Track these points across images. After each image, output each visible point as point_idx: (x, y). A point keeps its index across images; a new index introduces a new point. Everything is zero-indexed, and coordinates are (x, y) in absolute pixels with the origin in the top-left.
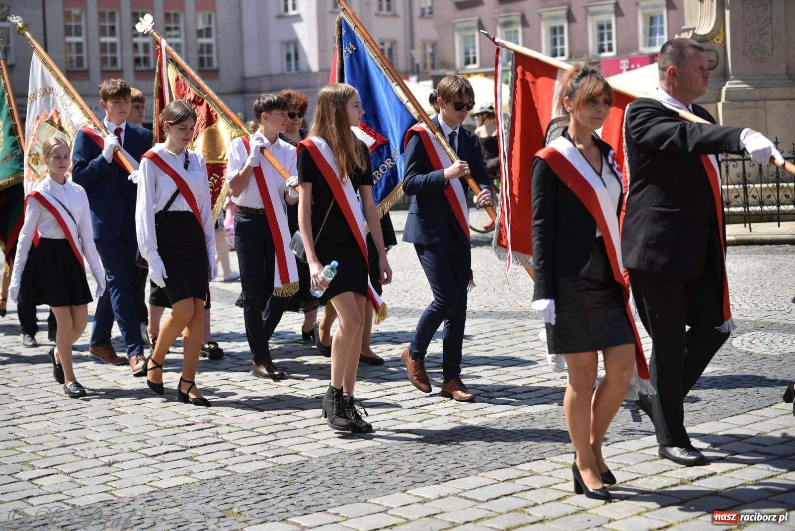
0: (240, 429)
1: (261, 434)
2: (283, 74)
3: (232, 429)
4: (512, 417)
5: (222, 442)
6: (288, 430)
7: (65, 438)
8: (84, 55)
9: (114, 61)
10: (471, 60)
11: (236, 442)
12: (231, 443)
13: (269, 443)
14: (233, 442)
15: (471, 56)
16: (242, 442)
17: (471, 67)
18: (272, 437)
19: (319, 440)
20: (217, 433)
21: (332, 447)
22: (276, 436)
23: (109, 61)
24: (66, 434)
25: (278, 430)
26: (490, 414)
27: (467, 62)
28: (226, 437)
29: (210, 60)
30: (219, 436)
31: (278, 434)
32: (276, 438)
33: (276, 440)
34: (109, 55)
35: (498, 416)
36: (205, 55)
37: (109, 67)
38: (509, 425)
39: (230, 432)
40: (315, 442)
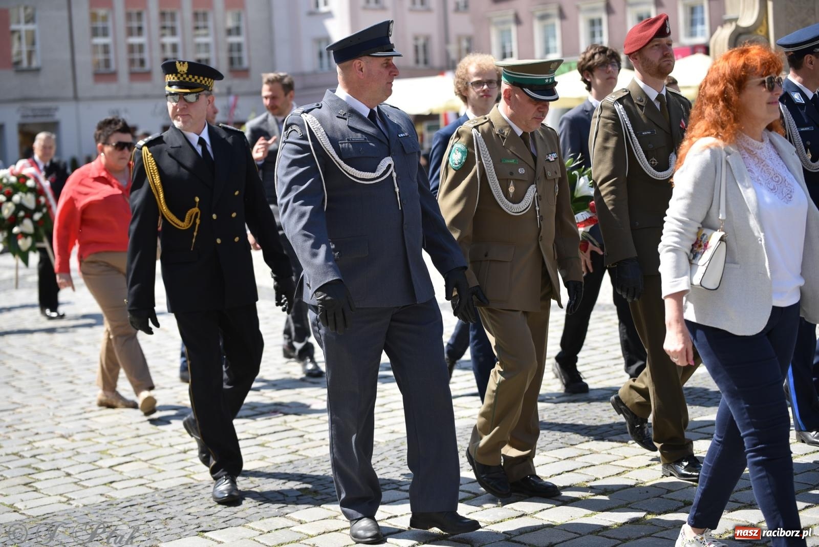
2: (314, 73)
3: (299, 417)
5: (290, 430)
7: (138, 429)
8: (112, 56)
9: (142, 62)
10: (508, 55)
11: (304, 429)
12: (299, 430)
15: (508, 51)
16: (310, 429)
19: (384, 426)
20: (285, 422)
21: (397, 432)
23: (137, 63)
24: (139, 426)
27: (503, 57)
28: (294, 425)
29: (240, 59)
30: (288, 425)
34: (137, 56)
36: (235, 55)
37: (137, 68)
38: (566, 409)
39: (297, 420)
40: (380, 428)
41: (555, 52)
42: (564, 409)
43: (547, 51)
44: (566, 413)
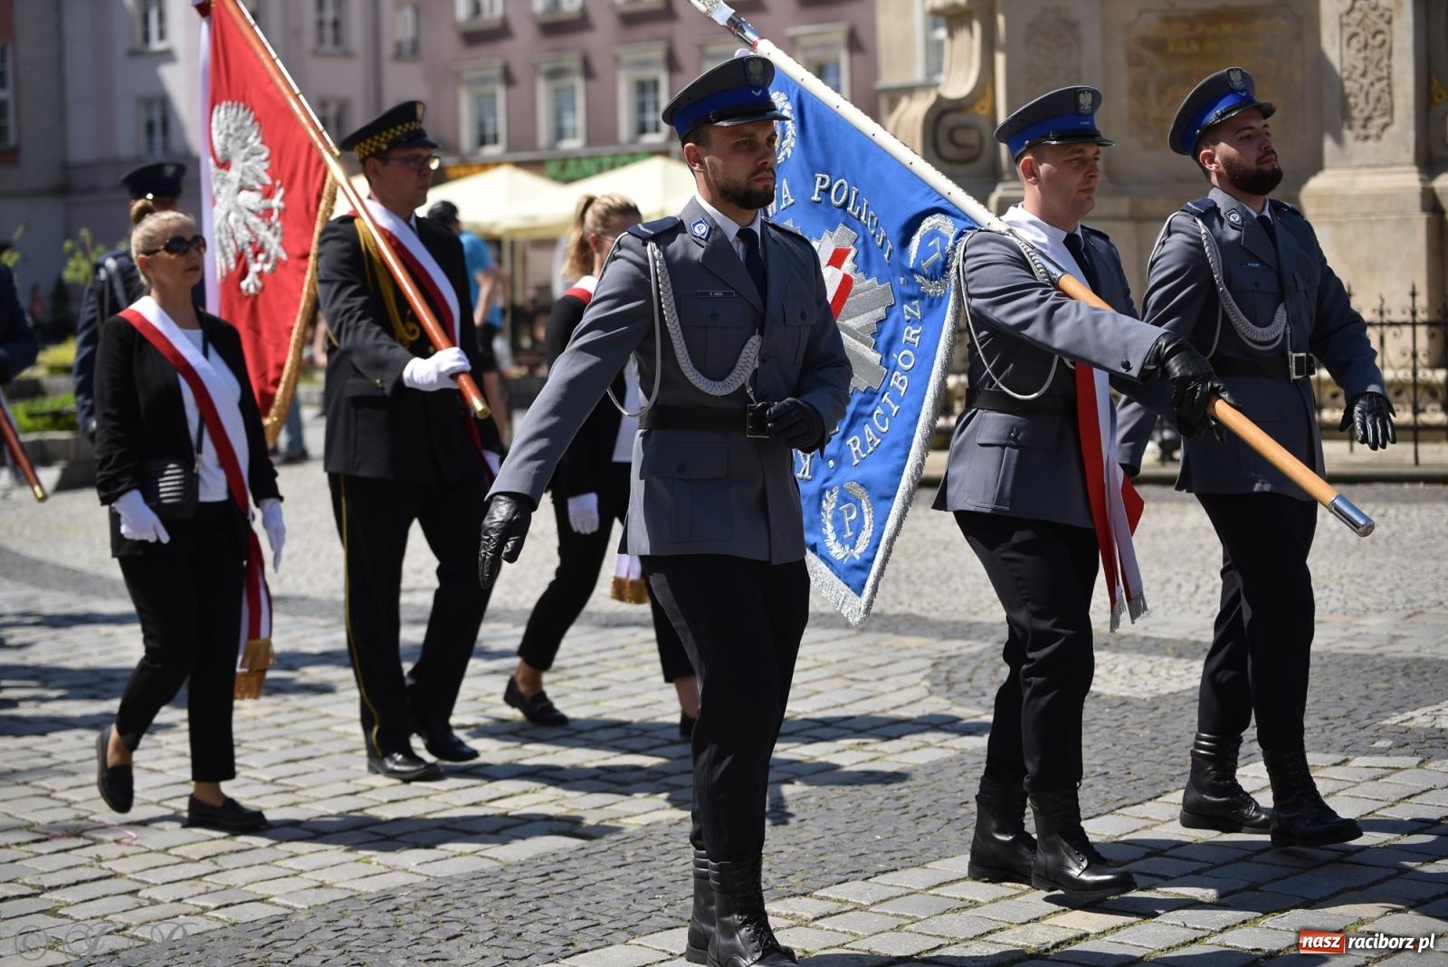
0: (142, 850)
1: (186, 860)
3: (129, 850)
4: (670, 822)
5: (110, 877)
6: (238, 852)
10: (491, 138)
11: (138, 877)
12: (130, 879)
13: (206, 878)
14: (132, 876)
15: (489, 131)
16: (151, 877)
17: (491, 151)
18: (206, 867)
19: (302, 871)
20: (99, 859)
22: (216, 864)
25: (219, 851)
26: (627, 816)
27: (482, 141)
28: (118, 866)
30: (104, 865)
31: (221, 860)
32: (217, 868)
33: (218, 872)
35: (643, 820)
38: (668, 839)
39: (124, 856)
40: (295, 875)
41: (574, 136)
42: (663, 839)
43: (560, 134)
44: (668, 847)
